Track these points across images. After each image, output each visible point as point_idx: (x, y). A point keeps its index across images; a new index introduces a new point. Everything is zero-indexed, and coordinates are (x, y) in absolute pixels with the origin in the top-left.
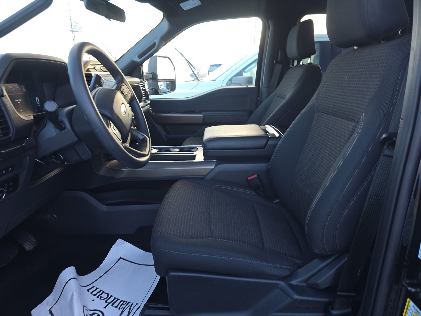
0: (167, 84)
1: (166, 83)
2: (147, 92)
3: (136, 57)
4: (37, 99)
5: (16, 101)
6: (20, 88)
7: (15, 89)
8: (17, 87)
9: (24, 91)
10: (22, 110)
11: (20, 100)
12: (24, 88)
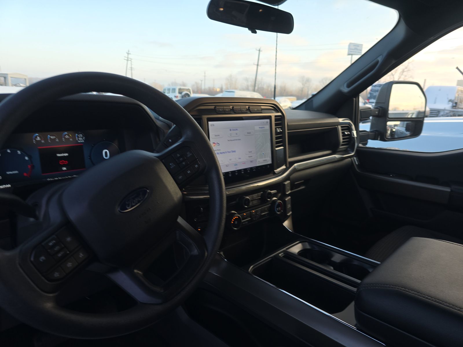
0: (407, 125)
1: (406, 122)
2: (354, 138)
3: (345, 85)
4: (106, 152)
5: (58, 155)
6: (74, 137)
7: (60, 140)
8: (67, 137)
9: (79, 141)
10: (64, 169)
11: (66, 155)
12: (82, 138)
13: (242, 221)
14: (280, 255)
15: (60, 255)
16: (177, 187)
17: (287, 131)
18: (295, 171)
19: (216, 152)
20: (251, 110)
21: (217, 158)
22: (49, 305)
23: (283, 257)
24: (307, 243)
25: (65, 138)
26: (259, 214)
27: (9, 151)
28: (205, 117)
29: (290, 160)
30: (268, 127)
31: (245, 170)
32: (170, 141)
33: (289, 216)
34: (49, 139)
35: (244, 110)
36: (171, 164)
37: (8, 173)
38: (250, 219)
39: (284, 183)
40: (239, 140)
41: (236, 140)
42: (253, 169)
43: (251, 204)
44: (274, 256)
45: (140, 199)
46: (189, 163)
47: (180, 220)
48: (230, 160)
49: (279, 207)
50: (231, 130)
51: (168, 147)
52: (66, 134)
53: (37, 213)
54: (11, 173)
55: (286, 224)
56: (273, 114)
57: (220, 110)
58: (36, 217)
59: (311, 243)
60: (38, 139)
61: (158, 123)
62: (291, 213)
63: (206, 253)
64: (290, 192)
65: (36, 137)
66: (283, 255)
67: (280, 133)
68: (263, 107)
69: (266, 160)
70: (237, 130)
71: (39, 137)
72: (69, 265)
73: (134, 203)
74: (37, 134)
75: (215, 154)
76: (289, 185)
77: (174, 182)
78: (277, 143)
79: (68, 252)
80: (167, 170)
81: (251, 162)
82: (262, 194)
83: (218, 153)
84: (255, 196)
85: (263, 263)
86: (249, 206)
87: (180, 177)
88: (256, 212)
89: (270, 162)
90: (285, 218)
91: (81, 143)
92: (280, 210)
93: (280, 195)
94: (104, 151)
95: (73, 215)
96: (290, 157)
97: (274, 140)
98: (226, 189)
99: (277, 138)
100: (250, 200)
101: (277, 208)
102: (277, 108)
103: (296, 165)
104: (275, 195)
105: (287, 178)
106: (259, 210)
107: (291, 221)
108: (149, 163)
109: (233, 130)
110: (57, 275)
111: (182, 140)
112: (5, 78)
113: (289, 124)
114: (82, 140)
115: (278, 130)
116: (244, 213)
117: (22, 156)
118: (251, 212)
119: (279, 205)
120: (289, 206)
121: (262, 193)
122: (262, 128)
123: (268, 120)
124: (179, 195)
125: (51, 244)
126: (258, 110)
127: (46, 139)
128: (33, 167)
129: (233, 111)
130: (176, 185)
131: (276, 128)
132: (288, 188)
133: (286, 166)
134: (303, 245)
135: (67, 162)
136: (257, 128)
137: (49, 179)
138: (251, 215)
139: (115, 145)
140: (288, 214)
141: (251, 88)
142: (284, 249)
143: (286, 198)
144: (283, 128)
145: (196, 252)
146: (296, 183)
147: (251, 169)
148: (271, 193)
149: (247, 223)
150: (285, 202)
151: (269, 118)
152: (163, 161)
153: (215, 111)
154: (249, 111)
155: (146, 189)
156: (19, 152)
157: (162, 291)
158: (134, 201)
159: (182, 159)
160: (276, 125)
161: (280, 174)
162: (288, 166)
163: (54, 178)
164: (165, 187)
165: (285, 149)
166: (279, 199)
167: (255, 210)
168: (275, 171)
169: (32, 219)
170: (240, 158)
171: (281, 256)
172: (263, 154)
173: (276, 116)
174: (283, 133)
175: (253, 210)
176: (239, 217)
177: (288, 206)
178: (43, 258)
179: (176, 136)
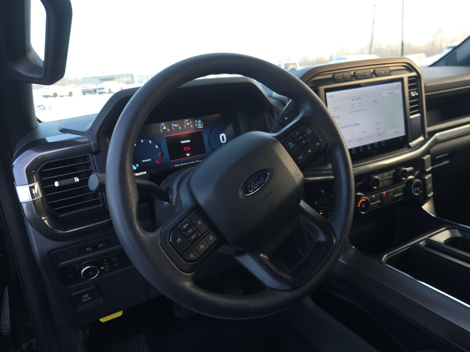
4: (223, 137)
5: (182, 142)
6: (194, 124)
7: (183, 127)
8: (188, 124)
9: (199, 128)
10: (188, 155)
11: (189, 141)
12: (201, 124)
13: (371, 204)
14: (421, 243)
15: (193, 237)
16: (298, 168)
17: (424, 95)
18: (437, 142)
19: (339, 126)
20: (377, 74)
21: (341, 133)
22: (188, 285)
23: (425, 246)
24: (457, 231)
25: (186, 125)
26: (392, 196)
27: (142, 141)
28: (322, 88)
29: (429, 129)
30: (399, 91)
31: (372, 145)
32: (286, 118)
33: (430, 198)
34: (173, 127)
35: (368, 74)
36: (289, 144)
37: (143, 161)
38: (380, 201)
39: (423, 158)
40: (364, 110)
41: (360, 110)
42: (382, 144)
43: (381, 184)
44: (414, 245)
45: (261, 183)
46: (309, 141)
47: (303, 204)
48: (353, 134)
49: (418, 187)
50: (352, 100)
51: (284, 126)
52: (187, 122)
53: (170, 197)
54: (146, 161)
55: (427, 207)
56: (406, 75)
57: (340, 77)
58: (170, 201)
59: (461, 229)
60: (165, 128)
61: (272, 101)
62: (432, 194)
63: (335, 240)
64: (430, 168)
65: (163, 127)
66: (425, 244)
67: (416, 97)
68: (392, 68)
69: (397, 132)
70: (360, 98)
71: (165, 126)
72: (202, 247)
73: (255, 187)
74: (163, 124)
75: (339, 128)
76: (430, 161)
77: (295, 163)
78: (412, 109)
79: (200, 235)
80: (286, 151)
81: (379, 135)
82: (394, 173)
83: (342, 128)
84: (386, 174)
85: (398, 252)
86: (379, 187)
87: (301, 157)
88: (387, 194)
89: (402, 133)
90: (425, 200)
91: (200, 129)
92: (418, 190)
93: (417, 172)
94: (221, 135)
95: (201, 199)
96: (429, 126)
97: (408, 107)
98: (353, 167)
99: (411, 104)
100: (380, 180)
101: (414, 188)
102: (410, 68)
103: (437, 135)
104: (411, 173)
105: (426, 152)
106: (391, 191)
107: (432, 203)
108: (267, 144)
109: (356, 99)
110: (192, 256)
111: (300, 116)
112: (132, 77)
113: (427, 85)
114: (201, 126)
115: (412, 94)
116: (373, 194)
117: (153, 145)
118: (381, 195)
119: (417, 185)
120: (430, 186)
121: (394, 171)
122: (391, 93)
123: (399, 83)
124: (300, 177)
125: (185, 227)
126: (386, 73)
127: (170, 128)
128: (162, 155)
129: (355, 77)
130: (297, 166)
131: (410, 92)
132: (428, 163)
133: (424, 136)
134: (451, 233)
135: (190, 148)
136: (385, 94)
137: (176, 165)
138: (381, 197)
139: (230, 129)
140: (429, 196)
141: (366, 51)
142: (426, 237)
143: (425, 176)
144: (419, 91)
145: (322, 238)
146: (438, 157)
147: (380, 143)
148: (406, 171)
149: (376, 206)
150: (424, 181)
151: (401, 80)
152: (282, 141)
153: (333, 80)
154: (375, 74)
155: (267, 172)
156: (150, 142)
157: (290, 278)
158: (256, 184)
159: (301, 137)
160: (410, 87)
161: (417, 147)
162: (427, 136)
163: (180, 164)
164: (285, 169)
165: (422, 117)
166: (416, 178)
167: (386, 191)
168: (410, 144)
169: (166, 203)
170: (365, 132)
171: (423, 245)
172: (394, 124)
173: (409, 77)
174: (419, 97)
175: (384, 191)
176: (366, 199)
177: (428, 186)
178: (179, 240)
179: (293, 112)
